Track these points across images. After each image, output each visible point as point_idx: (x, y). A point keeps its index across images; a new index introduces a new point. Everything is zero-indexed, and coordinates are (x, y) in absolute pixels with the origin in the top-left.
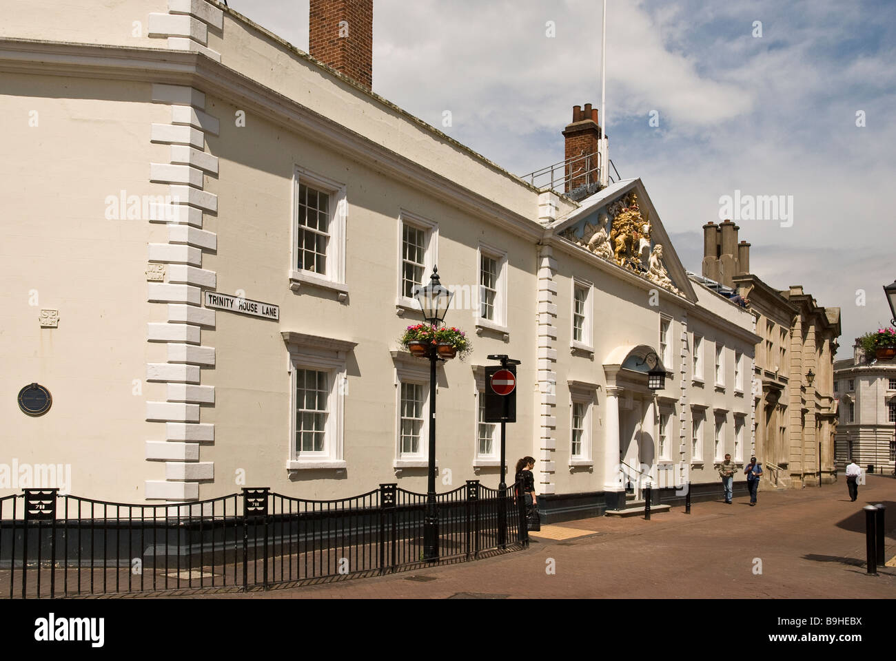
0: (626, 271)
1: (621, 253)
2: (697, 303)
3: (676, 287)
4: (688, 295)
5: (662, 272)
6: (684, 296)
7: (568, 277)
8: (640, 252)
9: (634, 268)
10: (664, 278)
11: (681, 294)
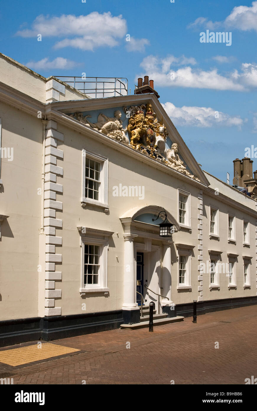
0: (142, 154)
1: (136, 141)
2: (209, 186)
3: (192, 173)
4: (202, 180)
5: (179, 162)
6: (199, 180)
7: (78, 149)
8: (156, 144)
9: (149, 154)
10: (180, 166)
11: (197, 179)
